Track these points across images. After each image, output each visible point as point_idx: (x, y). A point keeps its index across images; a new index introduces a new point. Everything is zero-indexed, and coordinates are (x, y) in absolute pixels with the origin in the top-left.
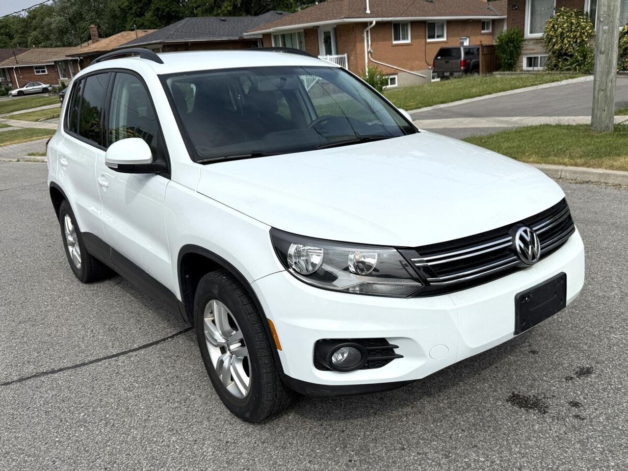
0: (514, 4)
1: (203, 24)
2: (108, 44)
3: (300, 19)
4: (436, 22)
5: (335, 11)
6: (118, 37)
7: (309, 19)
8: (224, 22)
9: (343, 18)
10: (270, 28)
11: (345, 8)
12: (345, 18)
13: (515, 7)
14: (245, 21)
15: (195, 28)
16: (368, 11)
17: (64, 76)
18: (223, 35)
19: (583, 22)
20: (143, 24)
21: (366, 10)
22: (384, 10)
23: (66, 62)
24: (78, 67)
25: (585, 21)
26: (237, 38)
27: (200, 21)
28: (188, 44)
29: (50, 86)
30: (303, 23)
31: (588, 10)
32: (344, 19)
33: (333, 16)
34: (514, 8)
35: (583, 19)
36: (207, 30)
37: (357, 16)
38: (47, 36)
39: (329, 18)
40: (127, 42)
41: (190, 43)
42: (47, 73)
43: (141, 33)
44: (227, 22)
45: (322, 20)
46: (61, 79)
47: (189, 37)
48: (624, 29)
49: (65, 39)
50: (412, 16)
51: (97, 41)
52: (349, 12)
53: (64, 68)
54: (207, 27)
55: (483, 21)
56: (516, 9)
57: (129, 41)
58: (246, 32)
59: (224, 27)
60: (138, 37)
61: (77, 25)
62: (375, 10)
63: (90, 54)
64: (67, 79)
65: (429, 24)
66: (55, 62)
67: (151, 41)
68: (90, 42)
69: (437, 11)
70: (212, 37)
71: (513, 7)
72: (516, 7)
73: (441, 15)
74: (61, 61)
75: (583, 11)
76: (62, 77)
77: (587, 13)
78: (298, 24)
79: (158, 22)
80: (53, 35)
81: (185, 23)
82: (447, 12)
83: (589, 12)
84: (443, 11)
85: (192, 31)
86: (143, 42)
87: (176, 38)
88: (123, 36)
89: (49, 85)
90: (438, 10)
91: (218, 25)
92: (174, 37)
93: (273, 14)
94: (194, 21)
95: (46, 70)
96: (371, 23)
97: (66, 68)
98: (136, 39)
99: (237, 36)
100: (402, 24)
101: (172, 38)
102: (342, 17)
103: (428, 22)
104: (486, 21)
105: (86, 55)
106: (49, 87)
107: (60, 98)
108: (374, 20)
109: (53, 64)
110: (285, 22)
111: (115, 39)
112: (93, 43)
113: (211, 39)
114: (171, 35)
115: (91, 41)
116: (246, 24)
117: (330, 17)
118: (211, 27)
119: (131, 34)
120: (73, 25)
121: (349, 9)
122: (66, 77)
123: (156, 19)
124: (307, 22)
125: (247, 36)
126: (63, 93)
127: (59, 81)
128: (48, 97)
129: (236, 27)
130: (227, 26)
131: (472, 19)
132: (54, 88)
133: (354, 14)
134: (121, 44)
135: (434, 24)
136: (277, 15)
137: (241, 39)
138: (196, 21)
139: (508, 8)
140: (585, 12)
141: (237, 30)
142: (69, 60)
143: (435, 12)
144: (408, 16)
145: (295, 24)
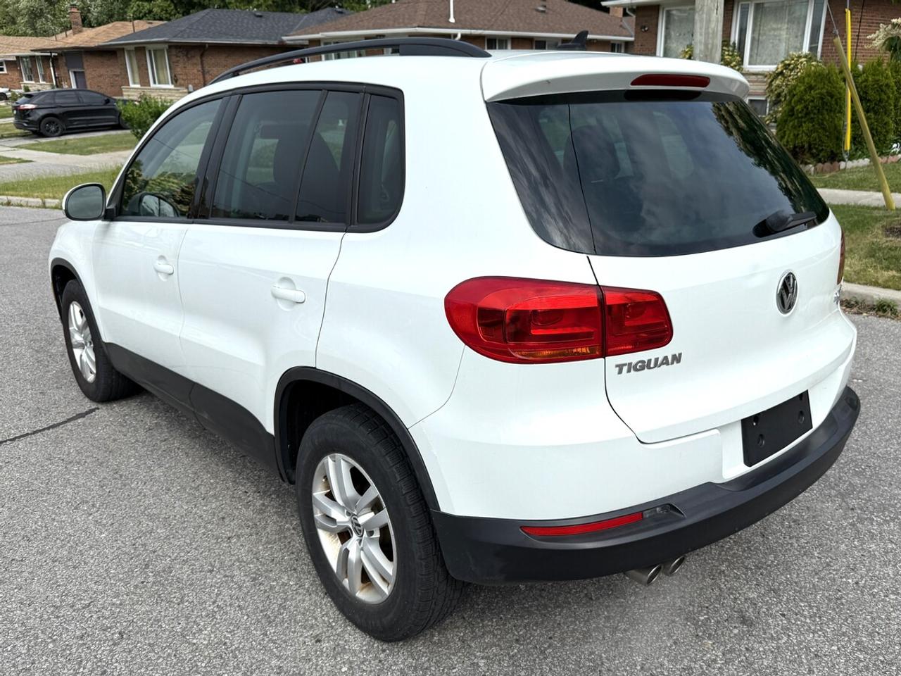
0: (644, 24)
1: (230, 19)
2: (92, 38)
3: (360, 23)
4: (547, 40)
5: (407, 16)
6: (109, 28)
7: (371, 24)
8: (259, 18)
9: (415, 27)
10: (318, 33)
11: (421, 12)
12: (419, 27)
13: (645, 27)
14: (290, 19)
15: (217, 25)
16: (452, 20)
17: (30, 79)
18: (257, 38)
19: (728, 55)
20: (150, 11)
21: (449, 16)
22: (476, 19)
23: (32, 58)
24: (50, 67)
25: (731, 53)
26: (276, 43)
27: (225, 16)
28: (205, 46)
29: (10, 91)
30: (362, 28)
31: (735, 40)
32: (417, 29)
33: (403, 22)
34: (643, 30)
35: (728, 51)
36: (234, 28)
37: (436, 25)
38: (13, 18)
39: (397, 25)
40: (119, 36)
41: (207, 45)
42: (5, 72)
43: (142, 25)
44: (263, 19)
45: (388, 27)
46: (25, 82)
47: (206, 37)
48: (777, 69)
49: (38, 25)
50: (512, 30)
51: (80, 32)
52: (425, 19)
53: (30, 66)
54: (235, 24)
55: (612, 42)
56: (645, 31)
57: (124, 35)
58: (286, 36)
59: (258, 25)
60: (136, 31)
61: (56, 6)
62: (462, 19)
63: (65, 51)
64: (33, 82)
65: (537, 42)
66: (17, 57)
67: (153, 38)
68: (68, 32)
69: (548, 25)
70: (239, 38)
71: (642, 28)
72: (646, 29)
73: (553, 32)
74: (26, 57)
75: (730, 41)
76: (26, 80)
77: (734, 43)
78: (357, 29)
79: (172, 10)
80: (21, 17)
81: (204, 16)
82: (563, 27)
83: (736, 42)
84: (557, 26)
85: (213, 28)
86: (142, 39)
87: (188, 37)
88: (117, 28)
89: (7, 89)
90: (551, 24)
91: (250, 22)
92: (186, 36)
93: (331, 12)
94: (216, 15)
95: (4, 67)
96: (455, 36)
97: (33, 66)
98: (132, 34)
99: (276, 40)
100: (499, 40)
101: (182, 37)
102: (415, 25)
103: (535, 39)
104: (617, 43)
105: (60, 52)
106: (7, 92)
107: (13, 111)
108: (459, 32)
109: (15, 59)
110: (340, 26)
111: (104, 31)
112: (74, 34)
113: (238, 41)
114: (181, 32)
115: (71, 31)
116: (291, 23)
117: (399, 23)
118: (240, 25)
119: (127, 25)
120: (50, 5)
121: (425, 15)
122: (31, 80)
123: (169, 6)
124: (368, 29)
125: (288, 40)
126: (17, 103)
127: (22, 85)
128: (4, 107)
129: (276, 26)
130: (263, 25)
131: (596, 40)
132: (14, 94)
133: (431, 22)
134: (113, 38)
135: (545, 42)
136: (335, 14)
137: (281, 44)
138: (219, 14)
139: (636, 29)
140: (731, 43)
141: (276, 31)
142: (38, 56)
143: (546, 27)
144: (507, 30)
145: (351, 29)
